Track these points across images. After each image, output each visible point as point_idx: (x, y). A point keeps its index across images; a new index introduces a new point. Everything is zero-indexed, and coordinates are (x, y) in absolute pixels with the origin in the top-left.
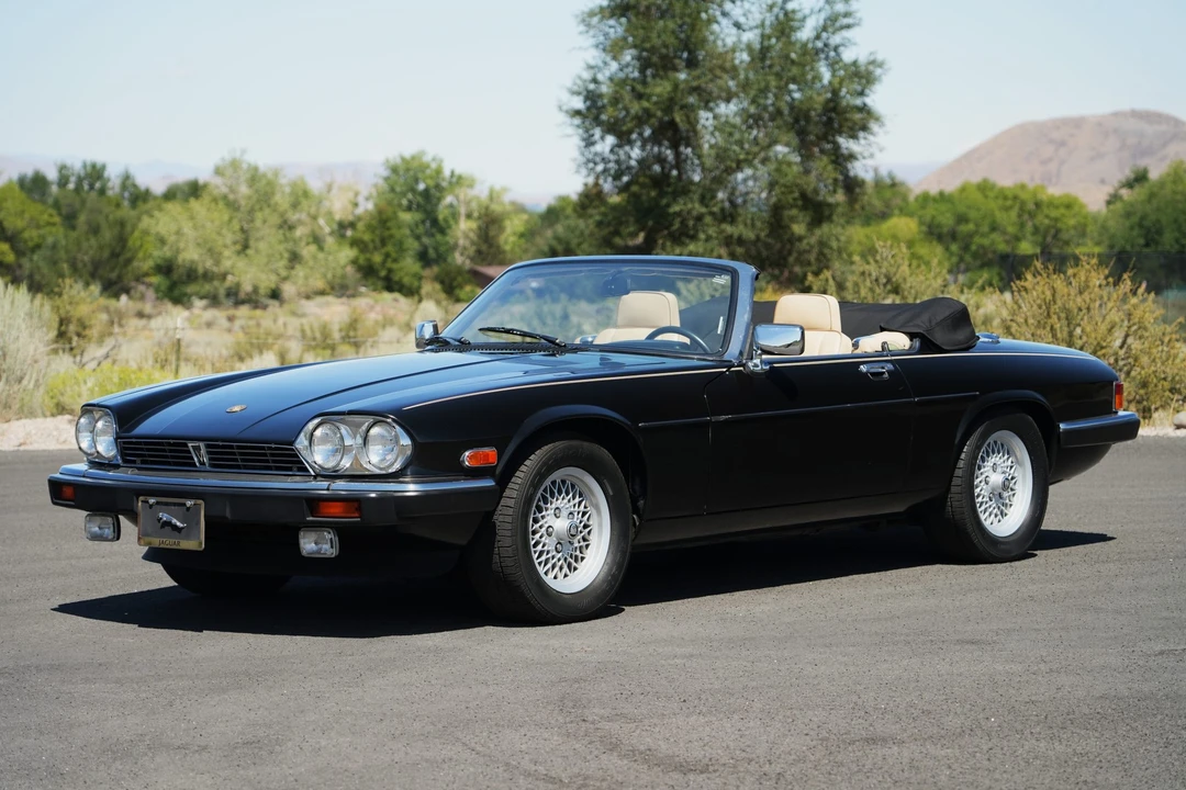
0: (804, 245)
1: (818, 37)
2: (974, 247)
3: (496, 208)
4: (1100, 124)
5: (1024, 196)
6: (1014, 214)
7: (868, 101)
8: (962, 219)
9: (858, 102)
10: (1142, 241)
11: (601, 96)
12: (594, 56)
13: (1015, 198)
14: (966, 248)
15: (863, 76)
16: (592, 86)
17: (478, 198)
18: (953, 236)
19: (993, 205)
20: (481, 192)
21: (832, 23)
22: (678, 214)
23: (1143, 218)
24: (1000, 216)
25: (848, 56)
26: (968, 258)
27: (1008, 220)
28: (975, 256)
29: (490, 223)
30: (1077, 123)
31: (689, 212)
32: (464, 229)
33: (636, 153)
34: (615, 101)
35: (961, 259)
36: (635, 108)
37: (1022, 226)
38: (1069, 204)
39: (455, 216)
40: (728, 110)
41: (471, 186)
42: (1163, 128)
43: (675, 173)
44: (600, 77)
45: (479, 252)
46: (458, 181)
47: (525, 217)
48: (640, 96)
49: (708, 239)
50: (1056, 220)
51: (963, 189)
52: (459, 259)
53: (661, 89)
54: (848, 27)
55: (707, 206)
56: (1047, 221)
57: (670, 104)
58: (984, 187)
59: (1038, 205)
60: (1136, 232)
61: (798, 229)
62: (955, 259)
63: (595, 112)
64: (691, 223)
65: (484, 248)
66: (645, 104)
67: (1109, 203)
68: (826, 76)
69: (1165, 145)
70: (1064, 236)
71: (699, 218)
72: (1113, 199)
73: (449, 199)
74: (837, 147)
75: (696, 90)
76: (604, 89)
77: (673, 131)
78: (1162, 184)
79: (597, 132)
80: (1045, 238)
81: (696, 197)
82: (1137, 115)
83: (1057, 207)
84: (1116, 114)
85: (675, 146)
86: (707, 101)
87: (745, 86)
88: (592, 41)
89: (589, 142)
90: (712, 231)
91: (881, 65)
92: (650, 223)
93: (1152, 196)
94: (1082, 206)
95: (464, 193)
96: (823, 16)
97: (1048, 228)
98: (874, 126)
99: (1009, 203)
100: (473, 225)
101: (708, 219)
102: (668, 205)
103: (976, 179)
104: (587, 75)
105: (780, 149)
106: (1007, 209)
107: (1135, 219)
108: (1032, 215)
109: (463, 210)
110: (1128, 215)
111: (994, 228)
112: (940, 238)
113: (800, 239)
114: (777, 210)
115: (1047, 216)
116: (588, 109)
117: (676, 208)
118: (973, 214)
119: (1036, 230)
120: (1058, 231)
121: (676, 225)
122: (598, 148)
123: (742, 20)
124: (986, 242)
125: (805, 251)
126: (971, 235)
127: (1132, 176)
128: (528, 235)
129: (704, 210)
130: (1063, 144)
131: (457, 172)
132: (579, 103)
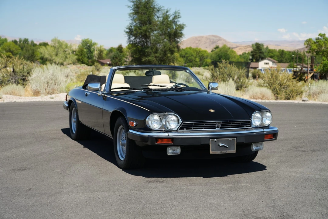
0: (170, 58)
1: (173, 19)
2: (188, 59)
3: (102, 49)
4: (206, 37)
5: (197, 50)
6: (195, 53)
7: (182, 32)
8: (186, 54)
9: (180, 32)
10: (218, 59)
11: (132, 29)
12: (131, 21)
13: (196, 50)
14: (187, 59)
15: (182, 27)
16: (130, 27)
17: (98, 47)
18: (184, 57)
19: (192, 51)
20: (99, 46)
21: (175, 17)
22: (147, 52)
23: (219, 54)
24: (193, 53)
25: (178, 23)
26: (187, 61)
27: (194, 54)
28: (188, 60)
29: (101, 51)
30: (202, 37)
31: (149, 51)
32: (96, 53)
33: (138, 40)
34: (136, 30)
35: (186, 61)
36: (139, 31)
37: (197, 55)
38: (205, 52)
39: (94, 50)
40: (155, 32)
41: (97, 45)
42: (218, 38)
43: (146, 44)
44: (132, 25)
45: (99, 57)
46: (95, 44)
47: (106, 51)
48: (140, 29)
49: (152, 57)
50: (203, 54)
51: (186, 48)
52: (94, 58)
53: (144, 28)
54: (179, 18)
55: (152, 50)
56: (201, 55)
57: (146, 31)
58: (190, 48)
59: (200, 52)
60: (218, 57)
61: (169, 55)
62: (185, 61)
63: (130, 32)
64: (149, 53)
65: (100, 56)
66: (141, 31)
67: (212, 52)
68: (175, 27)
69: (217, 41)
70: (204, 57)
71: (150, 53)
72: (212, 51)
73: (93, 47)
74: (176, 40)
75: (151, 29)
76: (133, 28)
77: (146, 36)
78: (222, 48)
79: (131, 36)
80: (201, 57)
81: (150, 48)
82: (213, 36)
83: (203, 52)
84: (209, 36)
85: (146, 39)
86: (153, 31)
87: (160, 28)
88: (131, 19)
89: (129, 38)
90: (153, 55)
91: (185, 25)
92: (141, 53)
93: (220, 51)
94: (208, 52)
95: (96, 46)
96: (174, 16)
97: (201, 56)
98: (183, 36)
99: (195, 51)
100: (98, 52)
101: (152, 53)
102: (145, 50)
103: (188, 46)
104: (129, 25)
105: (165, 40)
106: (194, 52)
107: (217, 55)
108: (199, 53)
109: (96, 49)
110: (216, 54)
111: (192, 55)
112: (182, 57)
113: (169, 57)
114: (165, 52)
115: (201, 54)
116: (130, 31)
117: (146, 51)
118: (188, 53)
119: (199, 56)
120: (203, 56)
121: (146, 54)
122: (131, 39)
123: (159, 16)
124: (190, 58)
125: (170, 59)
126: (188, 57)
127: (216, 47)
128: (107, 54)
129: (151, 51)
130: (200, 41)
131: (95, 42)
132: (128, 30)
